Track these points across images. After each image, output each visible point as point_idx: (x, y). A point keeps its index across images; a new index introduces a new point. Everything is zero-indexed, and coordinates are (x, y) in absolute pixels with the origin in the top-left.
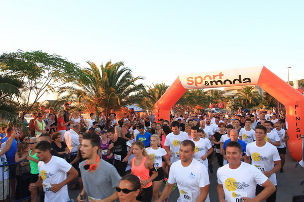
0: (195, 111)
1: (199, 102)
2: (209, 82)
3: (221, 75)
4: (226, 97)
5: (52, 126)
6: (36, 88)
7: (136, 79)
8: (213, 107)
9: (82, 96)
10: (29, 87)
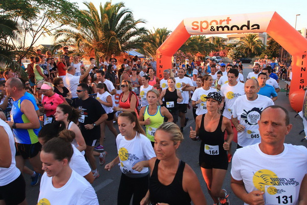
0: (196, 58)
1: (201, 50)
2: (215, 28)
3: (228, 20)
4: (228, 45)
5: (51, 71)
6: (31, 29)
7: (137, 22)
8: (214, 55)
9: (80, 40)
10: (24, 28)
